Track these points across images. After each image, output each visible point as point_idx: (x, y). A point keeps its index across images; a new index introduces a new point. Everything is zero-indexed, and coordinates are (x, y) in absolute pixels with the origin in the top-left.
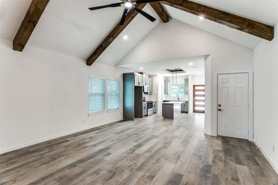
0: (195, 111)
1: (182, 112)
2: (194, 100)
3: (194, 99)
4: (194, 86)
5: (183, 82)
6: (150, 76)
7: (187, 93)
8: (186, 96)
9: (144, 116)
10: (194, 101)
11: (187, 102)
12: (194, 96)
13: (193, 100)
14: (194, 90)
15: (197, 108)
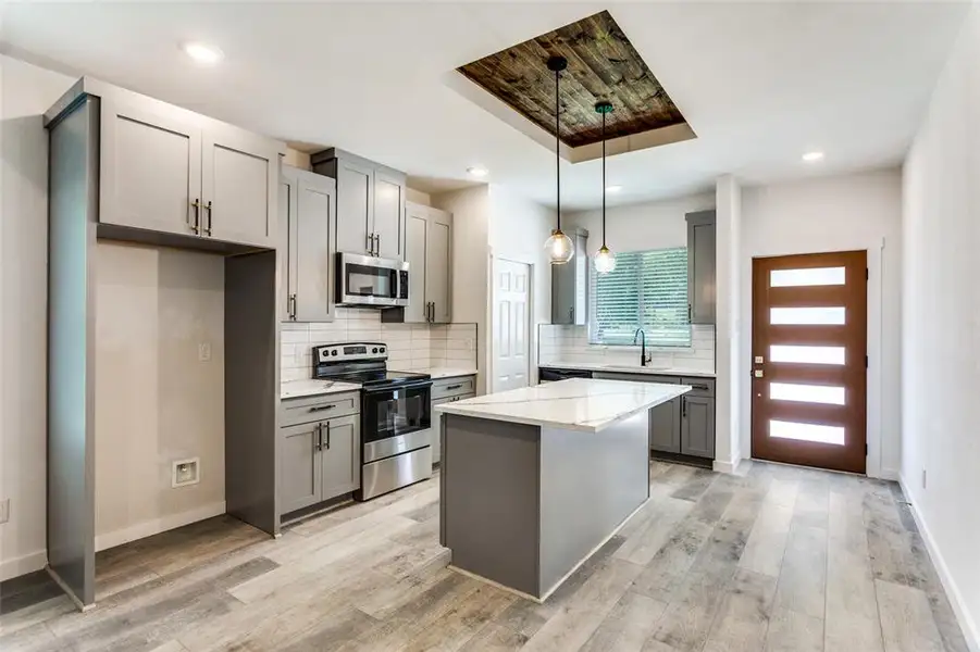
0: (765, 451)
1: (657, 454)
2: (755, 366)
3: (759, 360)
4: (762, 267)
5: (679, 234)
6: (441, 196)
7: (703, 315)
8: (701, 334)
9: (284, 518)
10: (759, 374)
11: (705, 387)
12: (763, 334)
13: (749, 368)
14: (763, 297)
15: (779, 429)
